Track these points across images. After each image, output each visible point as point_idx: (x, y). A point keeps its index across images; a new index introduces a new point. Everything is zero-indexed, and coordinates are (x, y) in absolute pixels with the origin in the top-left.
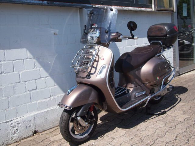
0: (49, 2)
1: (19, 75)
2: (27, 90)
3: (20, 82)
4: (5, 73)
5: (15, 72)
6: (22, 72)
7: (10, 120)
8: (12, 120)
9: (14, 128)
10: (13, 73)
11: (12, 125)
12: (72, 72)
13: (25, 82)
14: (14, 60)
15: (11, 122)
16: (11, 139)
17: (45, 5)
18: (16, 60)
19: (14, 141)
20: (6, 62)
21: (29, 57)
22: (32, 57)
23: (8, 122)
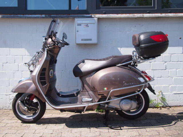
0: (47, 15)
1: (18, 66)
2: (23, 77)
3: (18, 71)
4: (9, 63)
5: (16, 64)
6: (20, 64)
7: (9, 94)
8: (10, 95)
9: (11, 100)
10: (14, 64)
11: (10, 98)
12: (63, 70)
13: (22, 71)
14: (16, 56)
15: (9, 96)
16: (8, 107)
17: (43, 18)
18: (17, 56)
19: (10, 109)
20: (10, 56)
21: (27, 55)
22: (29, 55)
23: (8, 95)
